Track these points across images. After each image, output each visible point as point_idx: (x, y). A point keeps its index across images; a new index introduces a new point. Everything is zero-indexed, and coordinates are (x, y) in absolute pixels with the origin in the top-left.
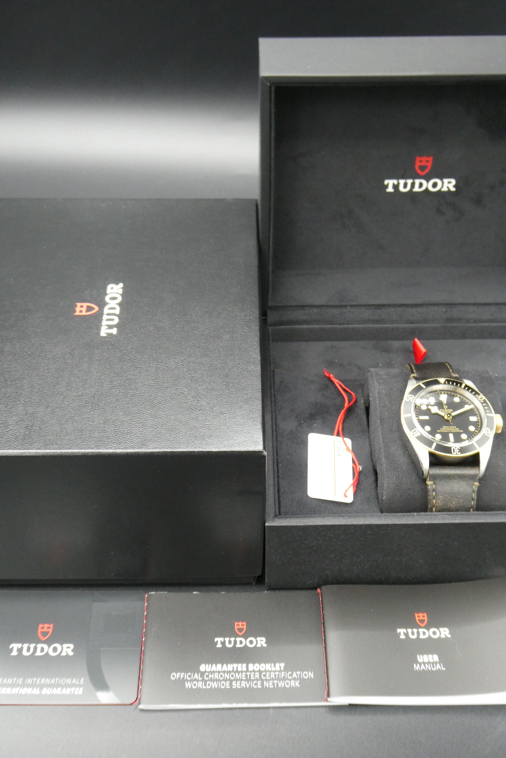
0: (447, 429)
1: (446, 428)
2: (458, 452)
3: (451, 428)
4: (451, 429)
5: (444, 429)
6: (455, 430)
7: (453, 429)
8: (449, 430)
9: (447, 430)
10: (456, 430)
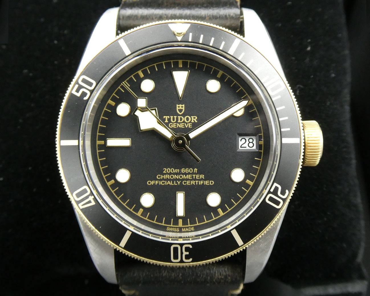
0: (175, 177)
1: (170, 174)
2: (187, 257)
3: (186, 174)
4: (184, 177)
5: (166, 177)
6: (193, 179)
7: (189, 177)
8: (179, 180)
9: (173, 180)
10: (195, 179)
